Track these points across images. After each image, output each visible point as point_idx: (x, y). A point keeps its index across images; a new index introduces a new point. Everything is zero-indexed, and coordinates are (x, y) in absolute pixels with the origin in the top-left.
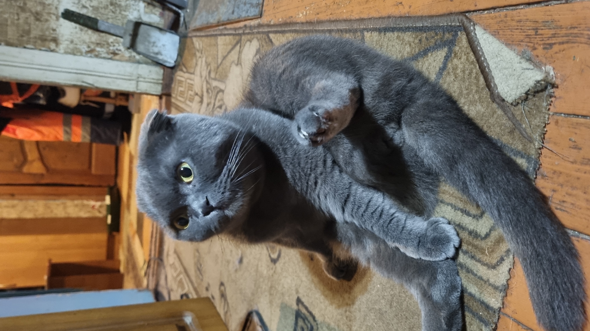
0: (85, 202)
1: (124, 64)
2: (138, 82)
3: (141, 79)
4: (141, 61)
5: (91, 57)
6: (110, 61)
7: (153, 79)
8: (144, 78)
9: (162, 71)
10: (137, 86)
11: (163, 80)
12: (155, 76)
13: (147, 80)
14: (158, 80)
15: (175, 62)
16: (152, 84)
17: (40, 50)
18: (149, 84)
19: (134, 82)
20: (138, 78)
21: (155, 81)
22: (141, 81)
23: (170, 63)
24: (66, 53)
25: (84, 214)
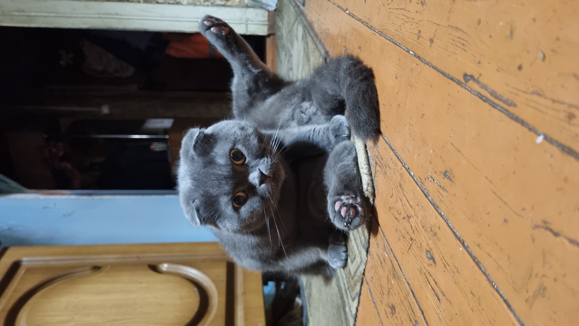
1: (234, 9)
2: (247, 25)
3: (249, 22)
4: (249, 5)
5: (208, 5)
6: (223, 8)
7: (259, 21)
8: (252, 21)
9: (267, 13)
10: (247, 29)
11: (269, 20)
12: (262, 19)
13: (254, 22)
14: (265, 21)
15: (277, 5)
16: (259, 26)
17: (169, 3)
18: (256, 26)
19: (244, 26)
20: (247, 21)
21: (262, 23)
22: (250, 24)
23: (271, 6)
24: (189, 4)
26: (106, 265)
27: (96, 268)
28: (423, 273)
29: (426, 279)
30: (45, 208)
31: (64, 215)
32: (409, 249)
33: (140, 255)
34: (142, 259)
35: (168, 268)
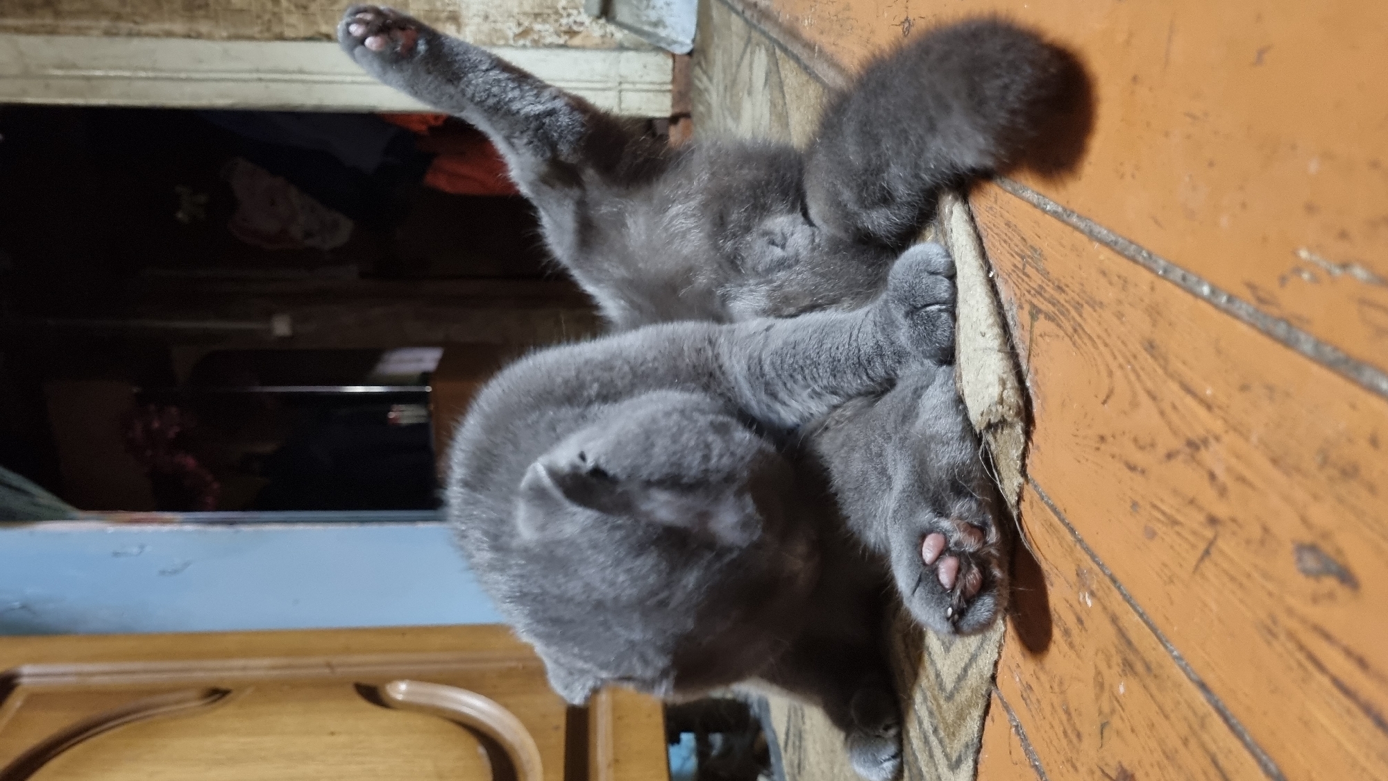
1: (589, 55)
2: (620, 91)
3: (625, 86)
4: (626, 44)
5: (524, 47)
6: (561, 52)
7: (652, 83)
8: (633, 83)
9: (670, 62)
10: (622, 102)
11: (673, 81)
12: (655, 76)
13: (638, 86)
14: (664, 83)
15: (694, 41)
16: (651, 95)
18: (644, 94)
19: (612, 95)
20: (620, 83)
21: (657, 87)
22: (627, 90)
23: (682, 44)
26: (242, 686)
27: (216, 694)
28: (1282, 637)
29: (1300, 656)
30: (116, 554)
31: (163, 573)
32: (1202, 559)
33: (335, 660)
34: (339, 670)
35: (407, 693)
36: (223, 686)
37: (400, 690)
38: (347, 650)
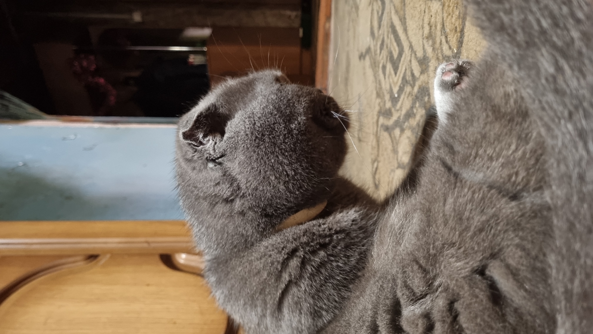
0: (283, 12)
25: (281, 24)
26: (106, 252)
27: (92, 257)
30: (64, 139)
31: (85, 149)
33: (150, 239)
34: (153, 245)
35: (186, 259)
36: (95, 253)
37: (182, 258)
38: (156, 234)
